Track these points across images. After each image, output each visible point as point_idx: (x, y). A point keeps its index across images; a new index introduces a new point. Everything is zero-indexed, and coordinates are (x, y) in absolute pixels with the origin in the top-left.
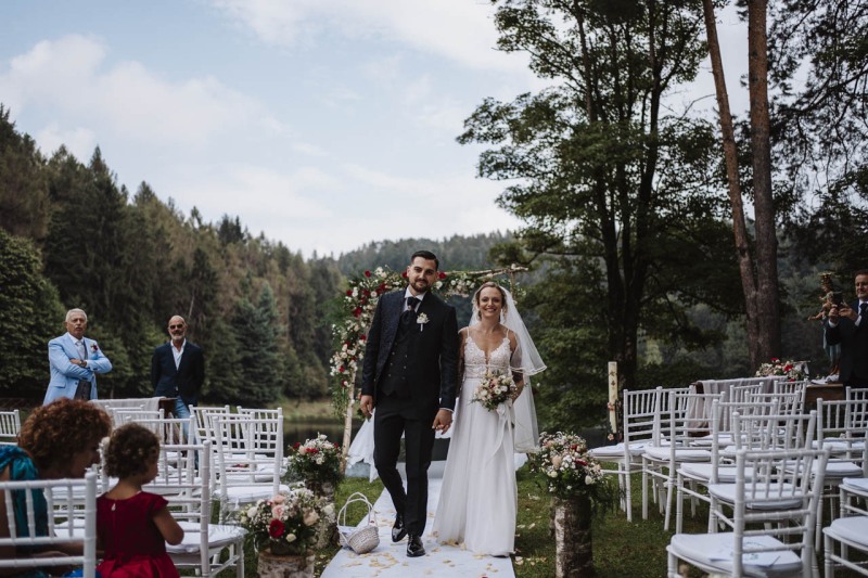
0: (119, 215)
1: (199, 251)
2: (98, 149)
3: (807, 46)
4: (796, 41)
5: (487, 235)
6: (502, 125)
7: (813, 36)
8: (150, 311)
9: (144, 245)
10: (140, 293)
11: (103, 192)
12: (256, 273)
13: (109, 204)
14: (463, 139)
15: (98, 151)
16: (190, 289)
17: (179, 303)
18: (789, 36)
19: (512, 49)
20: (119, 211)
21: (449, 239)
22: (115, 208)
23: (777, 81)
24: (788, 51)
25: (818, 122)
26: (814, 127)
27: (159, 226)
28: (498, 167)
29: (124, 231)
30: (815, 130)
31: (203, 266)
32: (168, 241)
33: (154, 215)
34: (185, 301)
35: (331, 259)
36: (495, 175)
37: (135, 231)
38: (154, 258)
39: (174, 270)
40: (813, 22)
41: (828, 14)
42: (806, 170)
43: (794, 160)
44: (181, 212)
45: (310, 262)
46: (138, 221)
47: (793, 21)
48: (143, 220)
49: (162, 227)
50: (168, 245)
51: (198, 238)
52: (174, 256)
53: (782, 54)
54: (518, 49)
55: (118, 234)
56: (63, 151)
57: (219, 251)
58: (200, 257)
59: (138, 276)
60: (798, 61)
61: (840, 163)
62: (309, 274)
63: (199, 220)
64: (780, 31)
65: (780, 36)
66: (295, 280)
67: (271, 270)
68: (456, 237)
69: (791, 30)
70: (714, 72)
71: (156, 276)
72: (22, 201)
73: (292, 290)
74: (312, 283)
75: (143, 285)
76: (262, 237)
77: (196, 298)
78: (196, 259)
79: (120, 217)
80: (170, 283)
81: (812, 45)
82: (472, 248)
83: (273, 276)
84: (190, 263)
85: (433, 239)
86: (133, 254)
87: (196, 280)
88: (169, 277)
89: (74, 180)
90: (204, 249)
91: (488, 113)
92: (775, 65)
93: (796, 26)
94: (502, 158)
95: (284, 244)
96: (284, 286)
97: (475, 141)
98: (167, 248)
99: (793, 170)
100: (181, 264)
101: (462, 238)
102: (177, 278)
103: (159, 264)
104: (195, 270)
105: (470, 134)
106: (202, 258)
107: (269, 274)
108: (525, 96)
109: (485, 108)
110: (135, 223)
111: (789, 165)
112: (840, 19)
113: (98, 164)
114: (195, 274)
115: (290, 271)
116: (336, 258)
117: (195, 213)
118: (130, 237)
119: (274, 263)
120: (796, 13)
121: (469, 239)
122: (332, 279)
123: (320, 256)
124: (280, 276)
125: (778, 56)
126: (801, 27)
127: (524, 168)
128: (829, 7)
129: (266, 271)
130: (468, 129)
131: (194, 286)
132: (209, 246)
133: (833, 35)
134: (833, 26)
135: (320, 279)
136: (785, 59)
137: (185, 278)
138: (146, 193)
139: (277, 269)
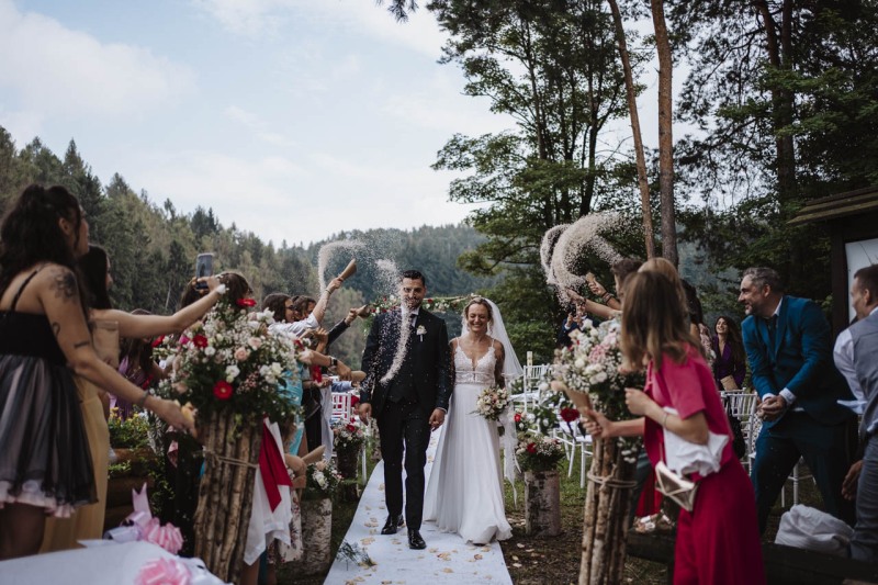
0: (99, 209)
1: (175, 243)
2: (72, 143)
3: (719, 91)
4: (710, 87)
5: (456, 226)
6: (468, 155)
7: (723, 83)
8: (129, 302)
9: (123, 239)
10: (119, 284)
11: (84, 187)
12: (228, 264)
13: (90, 199)
14: (437, 166)
15: (73, 145)
16: (167, 280)
17: (156, 294)
18: (704, 83)
19: (476, 94)
20: (100, 205)
21: (417, 229)
22: (96, 202)
23: (696, 118)
24: (704, 94)
25: (728, 152)
26: (725, 156)
27: (136, 220)
28: (465, 192)
29: (105, 225)
30: (725, 159)
31: (179, 257)
32: (145, 234)
33: (131, 208)
34: (162, 292)
35: (300, 249)
36: (462, 199)
37: (113, 225)
38: (133, 250)
39: (151, 262)
40: (723, 72)
41: (735, 66)
42: (716, 193)
43: (707, 185)
44: (154, 204)
45: (281, 251)
46: (117, 214)
47: (707, 71)
48: (122, 214)
49: (140, 221)
50: (146, 238)
51: (173, 230)
52: (150, 248)
53: (699, 97)
54: (481, 94)
55: (100, 228)
56: (37, 143)
57: (193, 243)
58: (176, 249)
59: (118, 269)
60: (712, 103)
61: (744, 188)
62: (281, 265)
63: (173, 212)
64: (696, 79)
65: (697, 82)
66: (268, 271)
67: (244, 261)
68: (425, 227)
69: (705, 78)
70: (633, 126)
71: (135, 268)
72: (6, 196)
73: (265, 281)
74: (285, 274)
75: (123, 278)
76: (234, 228)
77: (173, 289)
78: (172, 251)
79: (100, 211)
80: (147, 275)
81: (723, 91)
82: (441, 239)
83: (246, 266)
84: (166, 255)
85: (402, 229)
86: (112, 247)
87: (172, 272)
88: (147, 269)
89: (50, 174)
90: (180, 241)
91: (456, 146)
92: (693, 105)
93: (709, 76)
94: (468, 185)
95: (256, 236)
96: (257, 277)
97: (446, 169)
98: (145, 240)
99: (706, 193)
100: (158, 256)
101: (431, 228)
102: (155, 270)
103: (138, 256)
104: (171, 262)
105: (443, 162)
106: (179, 250)
107: (242, 265)
108: (487, 135)
109: (454, 142)
110: (115, 217)
111: (703, 189)
112: (745, 70)
113: (72, 157)
114: (171, 265)
115: (264, 262)
116: (306, 247)
117: (168, 205)
118: (110, 230)
119: (247, 255)
120: (708, 64)
121: (437, 228)
122: (303, 269)
123: (290, 246)
124: (254, 267)
125: (696, 98)
126: (713, 76)
127: (485, 193)
128: (736, 60)
129: (239, 262)
130: (440, 158)
131: (171, 278)
132: (184, 238)
133: (739, 82)
134: (739, 75)
135: (292, 269)
136: (701, 101)
137: (162, 270)
138: (119, 186)
139: (250, 260)
